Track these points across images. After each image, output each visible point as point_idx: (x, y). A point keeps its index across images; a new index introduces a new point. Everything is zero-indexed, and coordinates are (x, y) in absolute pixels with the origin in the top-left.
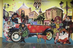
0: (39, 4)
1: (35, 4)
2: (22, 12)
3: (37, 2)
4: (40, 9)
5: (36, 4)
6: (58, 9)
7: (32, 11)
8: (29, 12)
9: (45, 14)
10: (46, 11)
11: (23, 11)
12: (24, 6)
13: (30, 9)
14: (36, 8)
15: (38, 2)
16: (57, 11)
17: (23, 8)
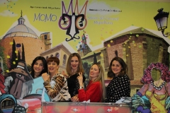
0: (80, 19)
1: (63, 18)
2: (14, 49)
3: (70, 14)
4: (84, 39)
5: (67, 19)
6: (148, 38)
7: (52, 47)
8: (43, 51)
9: (102, 55)
10: (106, 43)
11: (19, 45)
12: (21, 28)
13: (46, 37)
14: (68, 33)
15: (74, 14)
16: (145, 46)
17: (18, 34)
